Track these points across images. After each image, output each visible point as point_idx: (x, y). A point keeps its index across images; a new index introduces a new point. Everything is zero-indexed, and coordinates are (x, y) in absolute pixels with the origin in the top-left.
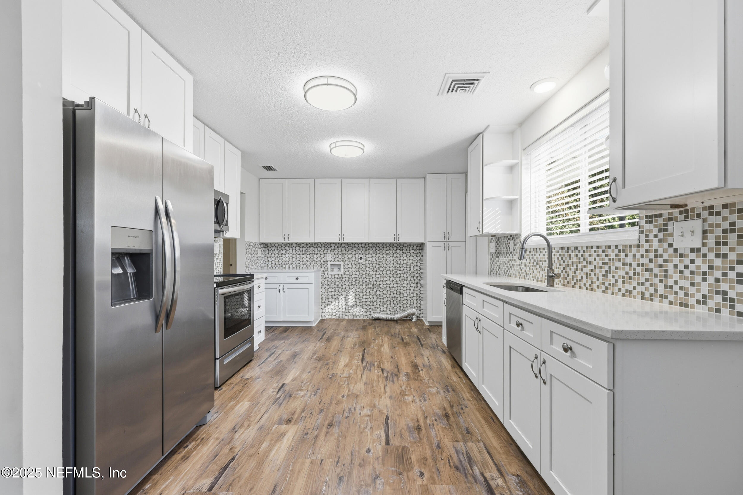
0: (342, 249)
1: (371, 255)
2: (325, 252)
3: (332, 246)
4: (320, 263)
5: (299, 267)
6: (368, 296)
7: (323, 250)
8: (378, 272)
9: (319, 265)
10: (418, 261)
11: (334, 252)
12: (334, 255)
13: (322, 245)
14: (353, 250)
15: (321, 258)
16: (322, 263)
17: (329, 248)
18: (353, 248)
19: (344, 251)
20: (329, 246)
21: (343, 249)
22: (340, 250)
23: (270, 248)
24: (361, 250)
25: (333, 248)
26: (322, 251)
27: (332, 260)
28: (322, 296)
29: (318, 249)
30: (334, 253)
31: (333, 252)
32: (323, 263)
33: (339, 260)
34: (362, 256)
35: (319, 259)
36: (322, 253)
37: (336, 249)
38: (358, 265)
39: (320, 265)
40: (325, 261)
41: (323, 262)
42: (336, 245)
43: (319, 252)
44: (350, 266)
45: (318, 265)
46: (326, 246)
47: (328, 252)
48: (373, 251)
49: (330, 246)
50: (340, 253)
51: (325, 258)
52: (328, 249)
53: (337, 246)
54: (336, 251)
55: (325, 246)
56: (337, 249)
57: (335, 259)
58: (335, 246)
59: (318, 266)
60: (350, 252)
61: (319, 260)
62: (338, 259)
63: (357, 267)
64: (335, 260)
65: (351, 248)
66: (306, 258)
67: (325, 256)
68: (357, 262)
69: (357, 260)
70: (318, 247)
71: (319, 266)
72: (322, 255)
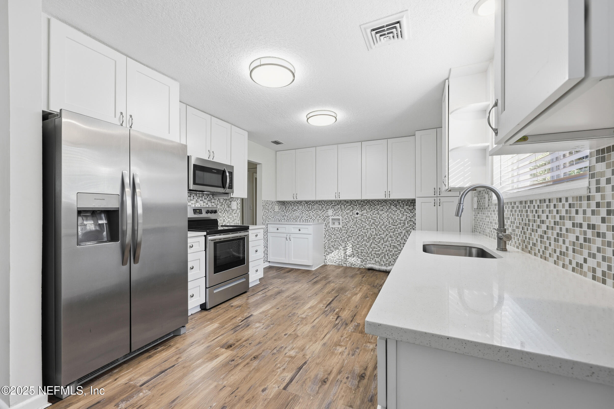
0: (341, 206)
1: (367, 211)
2: (327, 208)
3: (333, 203)
4: (324, 218)
5: (307, 221)
6: (364, 247)
7: (326, 207)
8: (373, 226)
9: (322, 219)
10: (412, 216)
11: (335, 208)
12: (335, 210)
13: (325, 202)
14: (350, 207)
15: (324, 213)
16: (325, 217)
17: (330, 204)
18: (350, 204)
19: (343, 207)
20: (330, 203)
21: (342, 206)
22: (339, 207)
23: (286, 205)
24: (358, 206)
25: (333, 204)
26: (325, 207)
27: (333, 215)
28: (324, 245)
29: (321, 206)
30: (335, 209)
31: (334, 208)
32: (326, 218)
33: (338, 215)
34: (358, 212)
35: (322, 214)
36: (325, 209)
37: (336, 206)
38: (355, 219)
39: (323, 219)
40: (327, 215)
41: (326, 216)
42: (336, 202)
43: (322, 208)
44: (348, 220)
46: (328, 203)
47: (329, 208)
48: (368, 207)
49: (331, 203)
50: (339, 209)
51: (327, 213)
52: (329, 206)
53: (337, 203)
54: (336, 207)
55: (327, 203)
56: (337, 205)
57: (335, 214)
58: (335, 203)
59: (321, 220)
60: (348, 208)
61: (322, 215)
62: (338, 214)
63: (354, 222)
64: (335, 215)
65: (349, 204)
66: (313, 213)
67: (327, 212)
68: (354, 217)
69: (354, 215)
70: (321, 203)
71: (322, 220)
72: (325, 210)
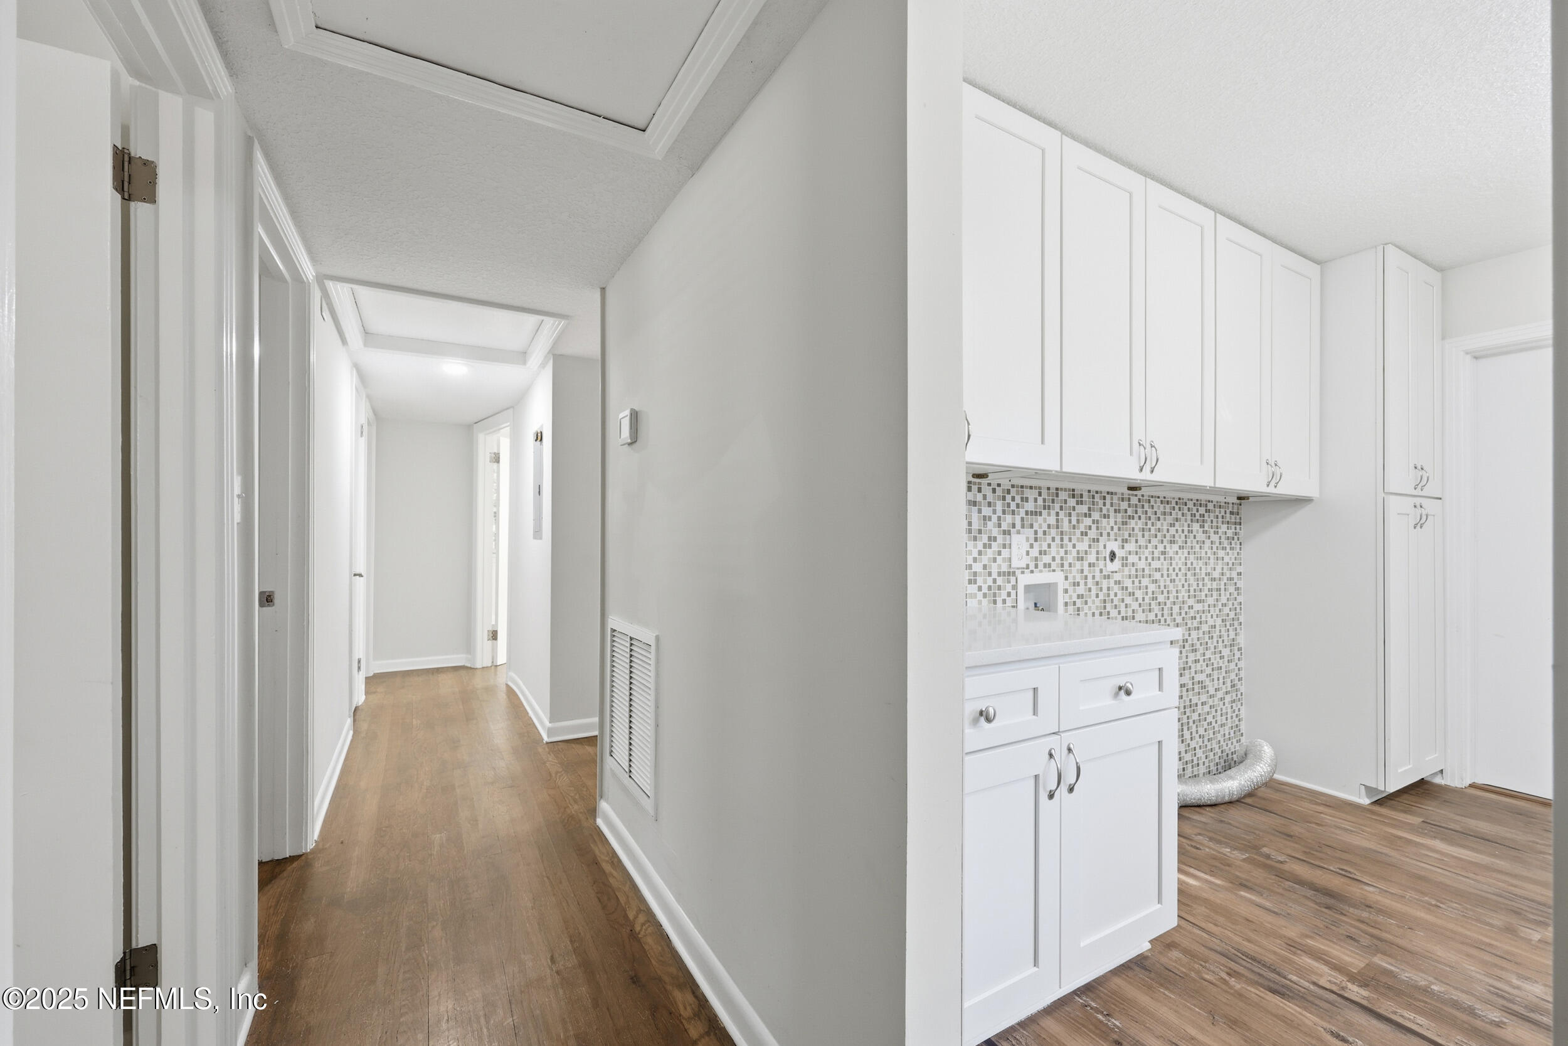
0: (1057, 514)
1: (1137, 541)
2: (1004, 526)
3: (1027, 500)
4: (990, 582)
7: (999, 518)
9: (985, 590)
11: (1036, 526)
12: (1036, 540)
13: (994, 491)
14: (1088, 521)
15: (990, 553)
16: (995, 581)
17: (1018, 506)
18: (1089, 509)
19: (1066, 526)
20: (1018, 499)
21: (1062, 513)
22: (1052, 520)
24: (1112, 521)
25: (1030, 506)
26: (994, 518)
27: (1028, 567)
29: (980, 511)
30: (1036, 532)
31: (1032, 526)
32: (1000, 581)
33: (1050, 565)
34: (1113, 546)
35: (985, 560)
36: (995, 532)
37: (1041, 514)
38: (1105, 584)
39: (990, 588)
40: (1004, 568)
41: (999, 574)
42: (1040, 494)
43: (985, 525)
44: (1081, 590)
45: (980, 589)
46: (1008, 498)
47: (1014, 526)
48: (1140, 524)
49: (1022, 499)
50: (1053, 532)
51: (1005, 553)
52: (1013, 513)
53: (1044, 500)
54: (1040, 523)
55: (1004, 498)
56: (1045, 512)
57: (1036, 559)
58: (1036, 500)
59: (980, 595)
60: (1082, 528)
61: (985, 567)
62: (1046, 559)
63: (1101, 597)
64: (1036, 566)
65: (1084, 509)
67: (1004, 546)
68: (1101, 571)
69: (1101, 563)
70: (979, 497)
71: (985, 595)
72: (995, 539)
